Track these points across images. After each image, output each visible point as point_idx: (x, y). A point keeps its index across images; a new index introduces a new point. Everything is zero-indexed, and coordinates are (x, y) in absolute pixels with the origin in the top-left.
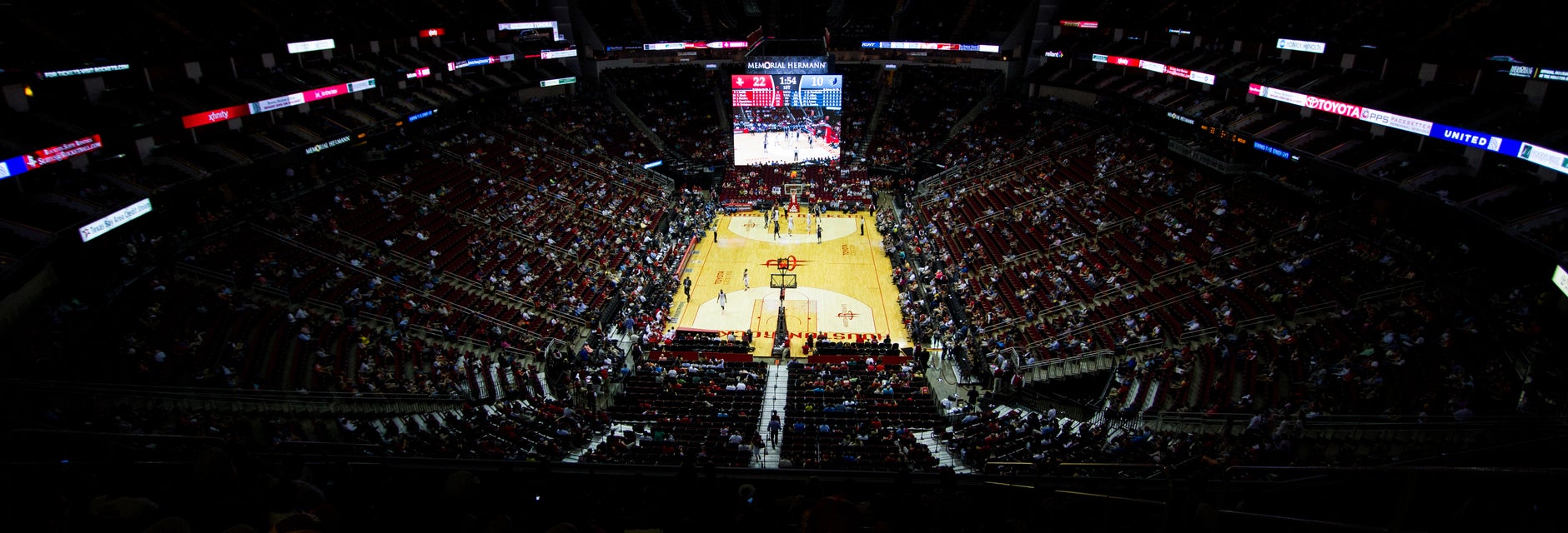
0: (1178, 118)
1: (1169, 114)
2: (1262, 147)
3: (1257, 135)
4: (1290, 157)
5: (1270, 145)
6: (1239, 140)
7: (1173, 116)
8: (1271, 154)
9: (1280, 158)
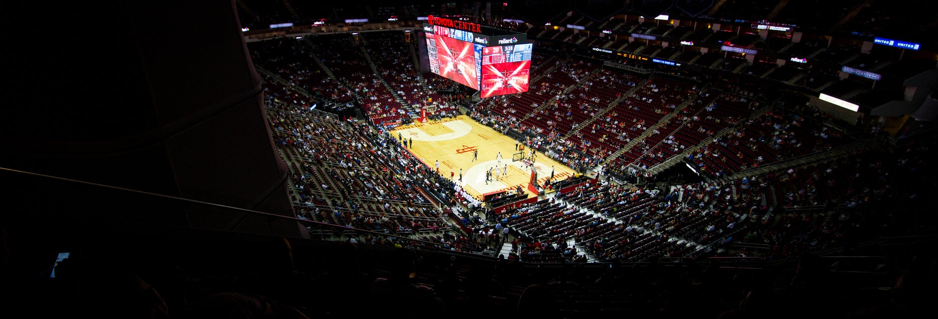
0: (601, 50)
1: (594, 49)
2: (658, 61)
3: (651, 56)
4: (675, 64)
5: (662, 60)
6: (643, 59)
7: (597, 50)
8: (664, 64)
9: (670, 66)
